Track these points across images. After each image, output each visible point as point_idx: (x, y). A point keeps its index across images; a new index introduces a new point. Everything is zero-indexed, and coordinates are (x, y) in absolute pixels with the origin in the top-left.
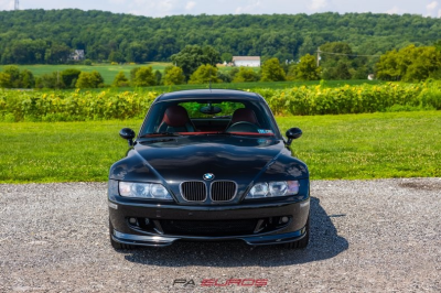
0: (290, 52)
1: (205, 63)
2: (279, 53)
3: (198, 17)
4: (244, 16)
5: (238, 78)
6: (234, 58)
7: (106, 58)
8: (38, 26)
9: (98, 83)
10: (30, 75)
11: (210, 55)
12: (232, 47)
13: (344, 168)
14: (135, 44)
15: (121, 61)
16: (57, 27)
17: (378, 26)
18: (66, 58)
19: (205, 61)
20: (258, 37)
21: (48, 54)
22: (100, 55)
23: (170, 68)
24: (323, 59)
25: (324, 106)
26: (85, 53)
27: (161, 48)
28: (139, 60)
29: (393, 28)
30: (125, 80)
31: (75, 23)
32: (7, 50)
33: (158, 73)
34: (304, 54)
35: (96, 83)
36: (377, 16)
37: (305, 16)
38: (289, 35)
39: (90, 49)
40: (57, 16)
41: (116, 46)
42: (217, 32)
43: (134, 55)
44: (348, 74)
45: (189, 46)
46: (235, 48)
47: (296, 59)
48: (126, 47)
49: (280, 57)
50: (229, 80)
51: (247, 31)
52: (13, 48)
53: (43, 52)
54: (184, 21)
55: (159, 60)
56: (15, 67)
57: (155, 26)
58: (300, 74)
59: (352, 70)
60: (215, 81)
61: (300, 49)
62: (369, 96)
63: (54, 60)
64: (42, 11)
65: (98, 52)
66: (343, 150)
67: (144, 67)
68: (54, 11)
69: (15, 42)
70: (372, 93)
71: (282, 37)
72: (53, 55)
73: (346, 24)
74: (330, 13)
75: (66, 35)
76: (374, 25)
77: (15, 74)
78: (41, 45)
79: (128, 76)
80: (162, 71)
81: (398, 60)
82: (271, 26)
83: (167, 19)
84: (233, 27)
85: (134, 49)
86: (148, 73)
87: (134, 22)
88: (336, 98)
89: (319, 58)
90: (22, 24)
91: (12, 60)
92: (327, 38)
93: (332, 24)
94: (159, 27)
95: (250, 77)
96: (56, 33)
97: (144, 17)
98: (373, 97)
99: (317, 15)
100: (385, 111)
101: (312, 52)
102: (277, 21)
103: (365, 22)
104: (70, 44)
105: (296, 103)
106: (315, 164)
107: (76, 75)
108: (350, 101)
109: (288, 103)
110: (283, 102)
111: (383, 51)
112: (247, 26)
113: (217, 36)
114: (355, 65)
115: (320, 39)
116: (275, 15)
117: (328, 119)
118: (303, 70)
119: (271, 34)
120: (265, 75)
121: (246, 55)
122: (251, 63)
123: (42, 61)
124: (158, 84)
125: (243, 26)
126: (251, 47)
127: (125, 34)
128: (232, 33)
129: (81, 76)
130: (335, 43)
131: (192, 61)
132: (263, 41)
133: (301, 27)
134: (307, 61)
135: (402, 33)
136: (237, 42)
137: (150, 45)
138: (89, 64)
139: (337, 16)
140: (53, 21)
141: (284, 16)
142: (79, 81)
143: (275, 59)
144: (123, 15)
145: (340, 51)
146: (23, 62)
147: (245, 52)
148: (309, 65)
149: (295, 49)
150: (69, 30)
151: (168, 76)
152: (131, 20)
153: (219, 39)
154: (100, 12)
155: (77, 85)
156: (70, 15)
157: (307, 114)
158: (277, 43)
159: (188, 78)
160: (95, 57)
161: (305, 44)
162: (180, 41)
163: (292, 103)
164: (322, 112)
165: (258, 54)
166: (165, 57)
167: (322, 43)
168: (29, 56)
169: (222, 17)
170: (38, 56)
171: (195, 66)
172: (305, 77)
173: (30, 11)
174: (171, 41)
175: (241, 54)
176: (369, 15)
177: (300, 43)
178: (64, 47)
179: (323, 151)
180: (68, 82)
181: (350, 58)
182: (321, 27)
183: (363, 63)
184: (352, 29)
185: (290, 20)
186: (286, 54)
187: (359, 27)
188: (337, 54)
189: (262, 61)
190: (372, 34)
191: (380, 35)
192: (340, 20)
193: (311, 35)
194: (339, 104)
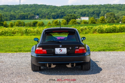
1: (73, 19)
2: (94, 16)
3: (71, 6)
4: (84, 5)
5: (82, 23)
6: (81, 17)
7: (45, 18)
8: (26, 9)
9: (43, 25)
10: (24, 23)
11: (74, 17)
12: (80, 14)
13: (115, 48)
14: (53, 14)
15: (49, 18)
16: (31, 9)
18: (34, 18)
20: (88, 11)
23: (63, 20)
24: (107, 17)
25: (108, 31)
26: (39, 16)
27: (60, 15)
31: (36, 8)
32: (17, 16)
33: (60, 22)
34: (101, 16)
36: (122, 5)
37: (101, 5)
38: (97, 11)
40: (31, 6)
41: (48, 14)
43: (53, 17)
44: (114, 21)
45: (68, 14)
47: (99, 17)
48: (50, 14)
49: (94, 17)
50: (80, 24)
51: (85, 10)
52: (19, 15)
53: (27, 16)
54: (67, 7)
55: (60, 18)
56: (20, 20)
57: (59, 9)
58: (100, 22)
60: (76, 24)
61: (100, 15)
62: (121, 28)
64: (27, 5)
65: (43, 16)
66: (115, 43)
67: (56, 20)
69: (20, 13)
70: (122, 27)
71: (94, 11)
72: (30, 17)
73: (113, 7)
74: (109, 4)
76: (121, 7)
77: (20, 23)
78: (27, 14)
79: (51, 23)
82: (91, 8)
83: (62, 6)
84: (81, 8)
86: (57, 22)
88: (111, 28)
89: (106, 17)
90: (22, 9)
92: (108, 11)
93: (109, 7)
95: (86, 23)
96: (31, 11)
97: (55, 6)
98: (122, 28)
99: (105, 5)
101: (104, 15)
102: (93, 6)
103: (119, 6)
104: (35, 14)
105: (100, 30)
106: (107, 47)
108: (115, 29)
109: (97, 30)
110: (96, 30)
111: (124, 15)
112: (85, 8)
113: (76, 11)
115: (105, 12)
117: (109, 34)
118: (101, 20)
119: (91, 10)
120: (90, 22)
122: (86, 19)
123: (27, 19)
125: (83, 8)
126: (86, 14)
127: (50, 11)
128: (80, 10)
130: (110, 13)
131: (69, 18)
132: (90, 12)
133: (100, 8)
136: (82, 13)
137: (57, 14)
138: (40, 19)
139: (111, 5)
141: (95, 5)
142: (38, 24)
144: (50, 6)
145: (112, 15)
148: (103, 19)
149: (98, 15)
150: (34, 10)
151: (62, 23)
152: (52, 7)
153: (77, 12)
154: (43, 5)
156: (35, 6)
157: (103, 33)
158: (93, 13)
159: (68, 23)
160: (42, 18)
161: (101, 13)
162: (66, 13)
163: (99, 30)
164: (107, 33)
165: (88, 16)
167: (106, 13)
168: (23, 17)
169: (77, 6)
171: (70, 20)
173: (24, 5)
174: (63, 13)
175: (83, 16)
176: (120, 5)
177: (100, 13)
178: (33, 15)
179: (109, 43)
180: (34, 25)
182: (106, 8)
183: (118, 18)
184: (115, 9)
185: (97, 6)
186: (96, 16)
187: (117, 8)
188: (111, 16)
189: (89, 18)
190: (121, 10)
191: (123, 10)
192: (112, 6)
193: (103, 11)
194: (112, 30)
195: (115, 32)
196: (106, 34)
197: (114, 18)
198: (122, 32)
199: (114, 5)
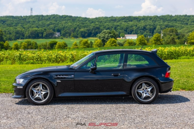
0: (150, 33)
1: (112, 38)
2: (145, 33)
3: (110, 18)
4: (130, 17)
5: (126, 44)
6: (126, 35)
7: (70, 36)
8: (40, 23)
9: (65, 46)
10: (36, 43)
11: (114, 34)
12: (125, 31)
14: (82, 30)
15: (76, 37)
16: (49, 22)
17: (190, 20)
18: (52, 36)
19: (112, 37)
20: (136, 26)
21: (44, 35)
22: (67, 35)
23: (97, 40)
24: (164, 36)
26: (61, 34)
27: (93, 31)
28: (84, 37)
30: (77, 45)
31: (56, 21)
32: (27, 33)
33: (91, 42)
34: (156, 33)
35: (64, 47)
36: (189, 16)
37: (157, 17)
38: (150, 25)
39: (63, 32)
40: (49, 18)
41: (74, 30)
42: (118, 24)
43: (82, 34)
44: (175, 42)
45: (105, 30)
46: (126, 31)
47: (152, 35)
48: (78, 31)
49: (145, 35)
50: (122, 45)
51: (131, 23)
52: (29, 32)
53: (42, 33)
54: (103, 19)
55: (93, 37)
56: (30, 40)
57: (91, 22)
58: (154, 42)
59: (177, 41)
60: (116, 45)
61: (155, 31)
63: (47, 37)
64: (42, 16)
65: (66, 33)
67: (85, 40)
68: (47, 16)
69: (30, 29)
71: (146, 26)
72: (46, 35)
73: (175, 20)
74: (168, 15)
75: (52, 26)
76: (188, 20)
77: (29, 43)
78: (42, 30)
79: (78, 44)
80: (93, 41)
82: (142, 21)
83: (96, 18)
84: (125, 22)
85: (82, 32)
86: (86, 42)
87: (82, 20)
89: (162, 35)
90: (34, 22)
91: (29, 37)
92: (167, 26)
94: (93, 22)
95: (131, 44)
96: (48, 25)
97: (86, 18)
99: (163, 16)
100: (178, 59)
102: (145, 19)
103: (184, 19)
104: (54, 30)
107: (55, 43)
108: (162, 54)
111: (192, 31)
112: (131, 21)
113: (118, 26)
114: (179, 38)
115: (164, 26)
116: (144, 16)
118: (155, 40)
119: (142, 24)
120: (138, 43)
121: (131, 34)
122: (133, 38)
123: (42, 37)
124: (91, 47)
125: (129, 21)
126: (133, 31)
127: (78, 25)
128: (124, 24)
129: (57, 44)
130: (170, 28)
131: (106, 37)
132: (138, 28)
133: (155, 21)
134: (156, 36)
136: (127, 28)
137: (89, 30)
138: (62, 38)
139: (171, 16)
140: (47, 20)
141: (148, 17)
142: (57, 46)
143: (142, 36)
144: (77, 17)
146: (34, 38)
147: (130, 33)
148: (157, 38)
149: (152, 31)
150: (54, 24)
151: (95, 43)
152: (80, 19)
154: (67, 16)
155: (56, 48)
156: (54, 17)
158: (144, 29)
159: (104, 44)
160: (64, 35)
161: (157, 29)
162: (101, 28)
165: (136, 33)
166: (95, 35)
167: (165, 28)
168: (36, 35)
169: (120, 17)
170: (40, 35)
171: (107, 39)
172: (155, 43)
173: (37, 16)
174: (98, 28)
175: (129, 34)
176: (186, 16)
177: (155, 28)
178: (51, 31)
180: (52, 46)
181: (177, 35)
182: (164, 21)
183: (183, 37)
184: (178, 22)
185: (150, 18)
187: (181, 21)
188: (171, 33)
189: (138, 36)
190: (187, 24)
191: (191, 24)
192: (173, 18)
193: (160, 25)
199: (176, 17)
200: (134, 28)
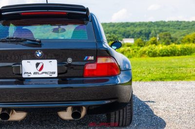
2: (141, 37)
3: (109, 23)
4: (127, 23)
11: (114, 38)
17: (182, 26)
20: (133, 31)
24: (160, 39)
25: (163, 53)
29: (188, 26)
34: (152, 37)
36: (181, 22)
37: (152, 22)
38: (145, 30)
42: (117, 29)
46: (124, 35)
47: (148, 39)
49: (142, 39)
51: (128, 29)
61: (150, 35)
62: (183, 48)
66: (180, 67)
70: (185, 47)
71: (142, 31)
73: (168, 25)
74: (162, 21)
76: (180, 25)
81: (191, 39)
82: (138, 27)
84: (123, 27)
88: (169, 49)
89: (158, 38)
92: (161, 31)
93: (163, 25)
98: (185, 49)
99: (157, 22)
101: (155, 36)
102: (141, 24)
103: (176, 24)
105: (151, 52)
108: (175, 51)
109: (147, 52)
110: (145, 52)
111: (184, 35)
112: (129, 26)
113: (117, 31)
114: (172, 41)
115: (157, 31)
116: (140, 22)
119: (138, 29)
121: (128, 38)
122: (131, 41)
125: (127, 26)
126: (130, 35)
128: (122, 30)
130: (164, 33)
132: (135, 32)
133: (150, 27)
135: (191, 28)
136: (125, 33)
139: (165, 22)
141: (143, 23)
143: (140, 39)
145: (167, 36)
148: (154, 41)
149: (148, 35)
153: (117, 32)
157: (156, 56)
158: (140, 33)
161: (152, 33)
163: (149, 52)
164: (163, 56)
165: (133, 37)
167: (158, 33)
169: (118, 23)
175: (126, 38)
176: (178, 21)
177: (150, 33)
179: (169, 68)
182: (158, 26)
183: (176, 40)
184: (171, 27)
185: (146, 24)
186: (144, 37)
187: (174, 26)
188: (165, 37)
189: (135, 40)
190: (179, 29)
191: (182, 29)
192: (166, 24)
193: (154, 30)
194: (170, 52)
195: (174, 55)
196: (160, 58)
197: (170, 40)
198: (185, 55)
199: (169, 23)
200: (132, 33)
